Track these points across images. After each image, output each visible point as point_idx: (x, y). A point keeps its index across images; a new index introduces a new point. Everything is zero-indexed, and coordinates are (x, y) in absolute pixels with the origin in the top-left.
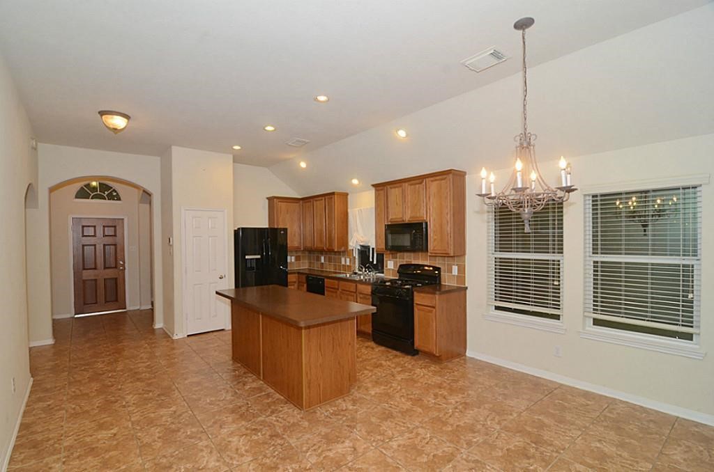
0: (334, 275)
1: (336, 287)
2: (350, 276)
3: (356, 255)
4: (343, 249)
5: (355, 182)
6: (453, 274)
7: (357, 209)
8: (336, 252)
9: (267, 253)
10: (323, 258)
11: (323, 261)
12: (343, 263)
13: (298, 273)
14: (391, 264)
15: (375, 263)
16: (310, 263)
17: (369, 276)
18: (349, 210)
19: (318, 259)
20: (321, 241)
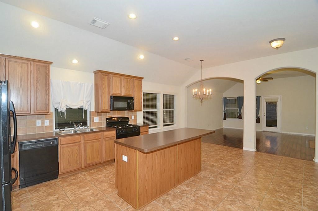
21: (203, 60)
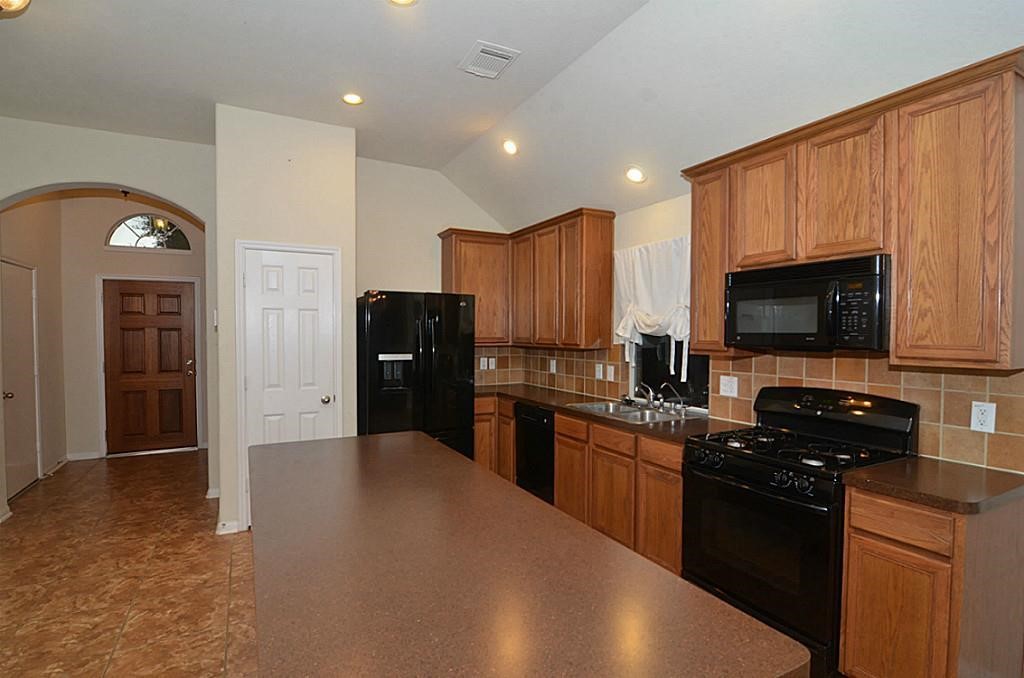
0: (578, 405)
1: (583, 436)
2: (616, 409)
3: (630, 357)
4: (597, 344)
5: (635, 175)
6: (975, 426)
7: (635, 249)
8: (583, 350)
9: (427, 349)
10: (553, 363)
11: (553, 370)
12: (599, 375)
13: (499, 394)
14: (727, 386)
15: (684, 379)
16: (528, 373)
17: (667, 411)
18: (617, 253)
19: (545, 366)
20: (550, 325)
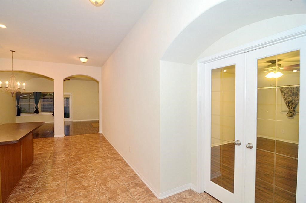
21: (14, 51)
